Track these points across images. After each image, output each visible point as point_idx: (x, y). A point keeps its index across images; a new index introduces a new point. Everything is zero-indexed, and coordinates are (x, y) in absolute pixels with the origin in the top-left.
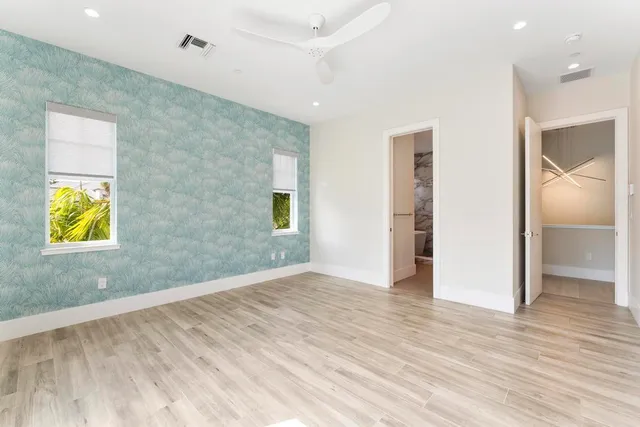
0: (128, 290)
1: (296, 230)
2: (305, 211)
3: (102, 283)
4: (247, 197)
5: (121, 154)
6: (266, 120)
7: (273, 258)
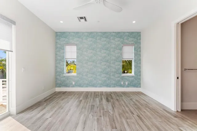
0: (79, 86)
1: (134, 74)
2: (138, 67)
3: (74, 83)
4: (112, 62)
5: (77, 53)
6: (119, 35)
7: (122, 84)
